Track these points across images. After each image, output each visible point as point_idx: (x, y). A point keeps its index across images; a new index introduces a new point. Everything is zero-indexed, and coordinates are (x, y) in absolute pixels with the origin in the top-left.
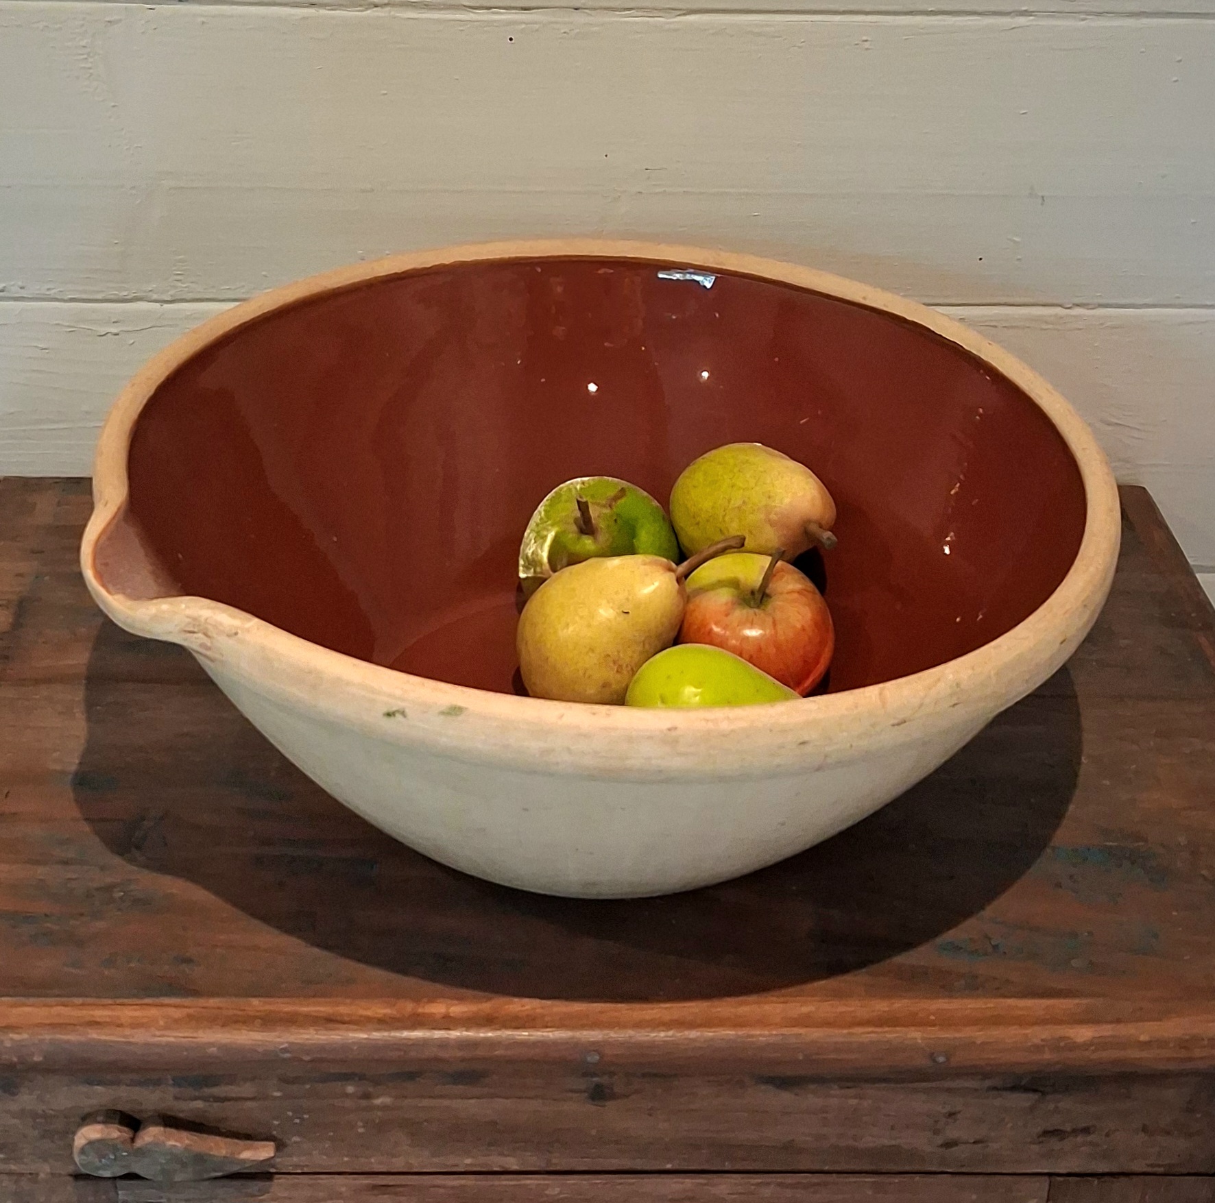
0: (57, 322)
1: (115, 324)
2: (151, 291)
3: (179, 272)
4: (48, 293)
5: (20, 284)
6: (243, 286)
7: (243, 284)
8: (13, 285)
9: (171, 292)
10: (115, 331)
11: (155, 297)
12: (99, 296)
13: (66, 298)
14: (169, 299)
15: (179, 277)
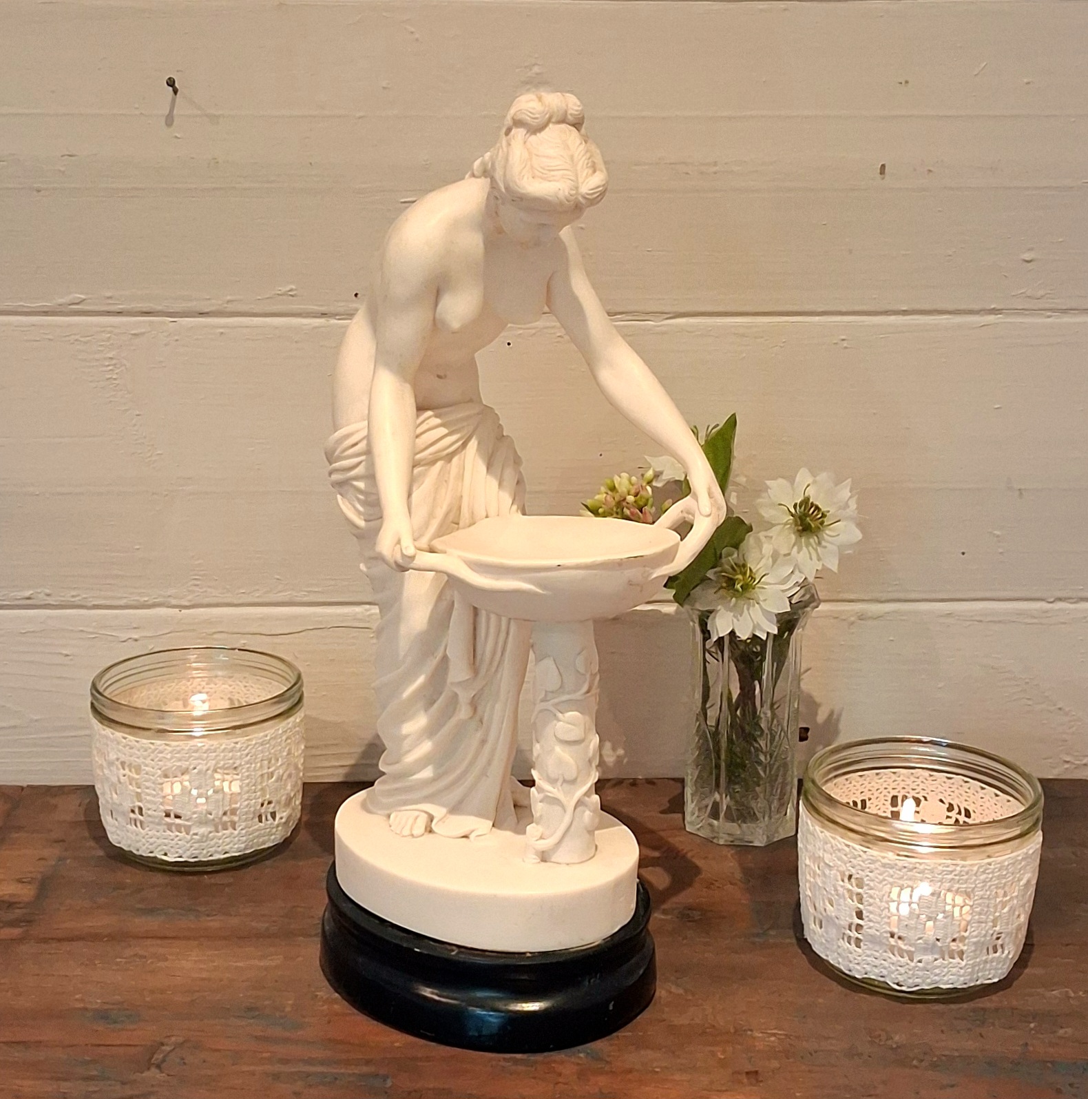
0: (81, 628)
1: (135, 630)
2: (169, 596)
3: (197, 577)
4: (73, 600)
5: (48, 591)
6: (258, 590)
7: (257, 587)
8: (40, 593)
9: (190, 597)
10: (136, 637)
11: (174, 602)
12: (122, 602)
13: (90, 604)
14: (187, 604)
15: (198, 583)
